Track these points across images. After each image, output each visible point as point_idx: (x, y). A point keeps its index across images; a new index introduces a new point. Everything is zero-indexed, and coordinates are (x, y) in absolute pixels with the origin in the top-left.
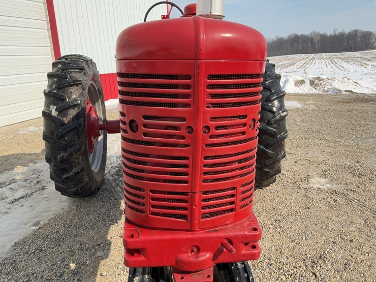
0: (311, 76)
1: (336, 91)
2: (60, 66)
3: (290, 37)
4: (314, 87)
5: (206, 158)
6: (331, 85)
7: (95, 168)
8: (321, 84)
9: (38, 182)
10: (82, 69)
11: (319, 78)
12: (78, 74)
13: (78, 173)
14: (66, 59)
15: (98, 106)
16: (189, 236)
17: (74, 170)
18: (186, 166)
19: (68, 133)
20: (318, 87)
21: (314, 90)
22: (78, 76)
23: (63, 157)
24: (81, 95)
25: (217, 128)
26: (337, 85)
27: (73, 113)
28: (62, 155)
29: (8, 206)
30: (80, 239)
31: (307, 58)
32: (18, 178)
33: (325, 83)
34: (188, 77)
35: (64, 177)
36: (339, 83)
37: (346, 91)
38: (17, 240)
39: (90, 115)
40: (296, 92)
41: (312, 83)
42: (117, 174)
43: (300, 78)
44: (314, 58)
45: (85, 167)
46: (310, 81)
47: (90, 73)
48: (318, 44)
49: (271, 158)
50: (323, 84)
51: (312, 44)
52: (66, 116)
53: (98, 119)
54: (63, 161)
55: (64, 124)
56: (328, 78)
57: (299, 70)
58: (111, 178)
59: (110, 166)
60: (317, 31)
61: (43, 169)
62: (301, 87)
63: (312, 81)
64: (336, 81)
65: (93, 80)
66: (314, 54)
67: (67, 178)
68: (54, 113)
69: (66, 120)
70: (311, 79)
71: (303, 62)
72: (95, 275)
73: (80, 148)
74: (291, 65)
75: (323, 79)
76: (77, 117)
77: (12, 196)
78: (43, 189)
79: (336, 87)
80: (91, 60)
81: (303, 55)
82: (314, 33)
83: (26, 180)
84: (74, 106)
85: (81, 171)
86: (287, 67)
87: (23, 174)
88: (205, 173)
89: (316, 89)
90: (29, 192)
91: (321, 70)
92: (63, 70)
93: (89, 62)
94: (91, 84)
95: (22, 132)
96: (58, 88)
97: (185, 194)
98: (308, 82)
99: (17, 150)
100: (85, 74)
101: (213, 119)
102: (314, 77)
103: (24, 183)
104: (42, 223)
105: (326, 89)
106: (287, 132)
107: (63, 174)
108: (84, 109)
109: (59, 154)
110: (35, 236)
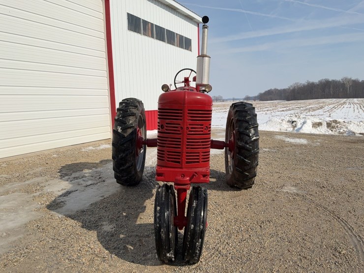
0: (328, 119)
1: (351, 133)
2: (124, 104)
3: (321, 82)
4: (330, 129)
5: (188, 139)
6: (347, 128)
7: (138, 169)
8: (337, 127)
9: (100, 178)
10: (137, 107)
11: (336, 121)
12: (134, 109)
13: (129, 167)
14: (128, 101)
15: (142, 130)
16: (181, 170)
17: (128, 165)
18: (180, 142)
19: (126, 142)
20: (335, 129)
21: (330, 132)
22: (134, 111)
23: (122, 156)
24: (135, 121)
25: (192, 128)
26: (353, 128)
27: (130, 131)
28: (122, 155)
29: (83, 188)
30: (128, 204)
31: (338, 102)
32: (86, 175)
33: (341, 126)
34: (181, 110)
35: (121, 168)
36: (355, 126)
37: (360, 134)
38: (92, 203)
39: (138, 134)
40: (312, 133)
41: (329, 125)
42: (151, 176)
43: (318, 121)
44: (344, 103)
45: (134, 164)
46: (327, 124)
47: (141, 109)
48: (350, 89)
49: (249, 165)
50: (339, 127)
51: (343, 89)
52: (126, 132)
53: (142, 138)
54: (122, 158)
55: (125, 137)
56: (344, 122)
57: (325, 113)
58: (147, 178)
59: (146, 172)
60: (349, 77)
61: (102, 171)
62: (318, 128)
63: (329, 123)
64: (353, 124)
65: (141, 113)
66: (346, 99)
67: (123, 170)
68: (120, 130)
69: (126, 135)
70: (328, 122)
71: (332, 106)
72: (137, 218)
73: (132, 152)
74: (319, 109)
75: (339, 122)
76: (132, 133)
77: (85, 184)
78: (104, 181)
79: (351, 130)
80: (141, 102)
81: (335, 99)
82: (346, 79)
83: (92, 176)
84: (131, 127)
85: (131, 166)
86: (314, 110)
87: (89, 173)
88: (187, 145)
89: (332, 131)
90: (95, 182)
91: (346, 114)
92: (126, 107)
93: (140, 103)
94: (140, 116)
95: (84, 150)
96: (123, 117)
97: (180, 153)
98: (325, 124)
99: (83, 160)
100: (138, 110)
101: (189, 125)
102: (331, 120)
103: (91, 178)
104: (105, 197)
105: (341, 131)
106: (258, 149)
107: (121, 167)
108: (136, 129)
109: (120, 154)
110: (102, 202)
